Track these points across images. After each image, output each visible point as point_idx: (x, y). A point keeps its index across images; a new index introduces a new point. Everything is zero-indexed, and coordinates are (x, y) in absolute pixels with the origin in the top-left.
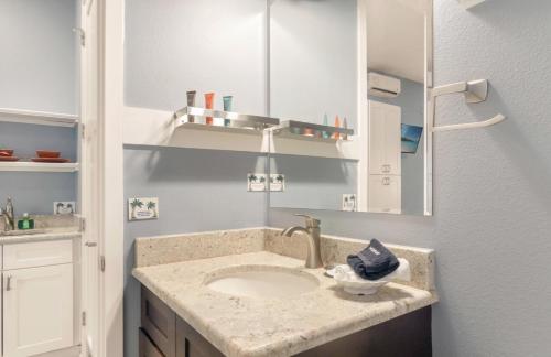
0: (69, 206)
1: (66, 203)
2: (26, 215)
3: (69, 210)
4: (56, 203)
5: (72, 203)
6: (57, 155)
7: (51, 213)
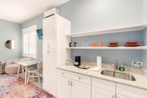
0: (139, 64)
1: (138, 63)
2: (122, 66)
3: (139, 66)
4: (133, 62)
5: (141, 63)
6: (136, 43)
7: (131, 66)
